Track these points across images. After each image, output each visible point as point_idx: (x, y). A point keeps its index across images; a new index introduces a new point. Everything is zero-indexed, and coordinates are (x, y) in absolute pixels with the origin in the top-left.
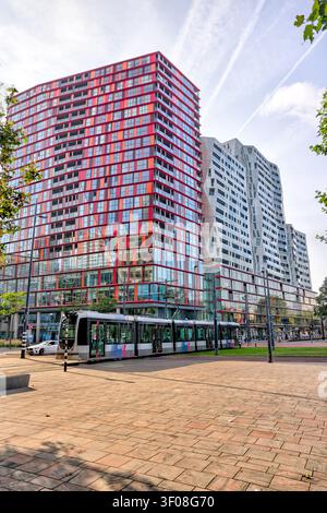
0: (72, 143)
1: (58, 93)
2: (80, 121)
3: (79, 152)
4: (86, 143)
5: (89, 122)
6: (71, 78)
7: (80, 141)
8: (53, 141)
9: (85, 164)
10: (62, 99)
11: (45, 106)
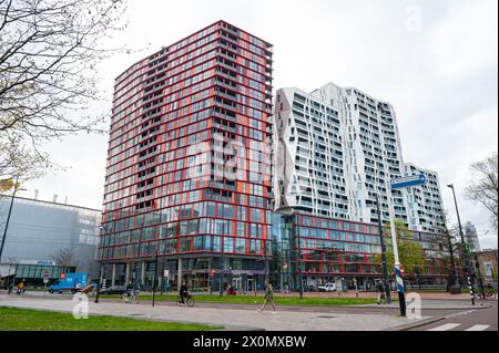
0: (154, 111)
1: (147, 69)
2: (160, 92)
3: (158, 119)
4: (164, 110)
5: (167, 91)
6: (157, 55)
7: (159, 109)
8: (141, 111)
9: (162, 129)
10: (149, 73)
11: (137, 81)
